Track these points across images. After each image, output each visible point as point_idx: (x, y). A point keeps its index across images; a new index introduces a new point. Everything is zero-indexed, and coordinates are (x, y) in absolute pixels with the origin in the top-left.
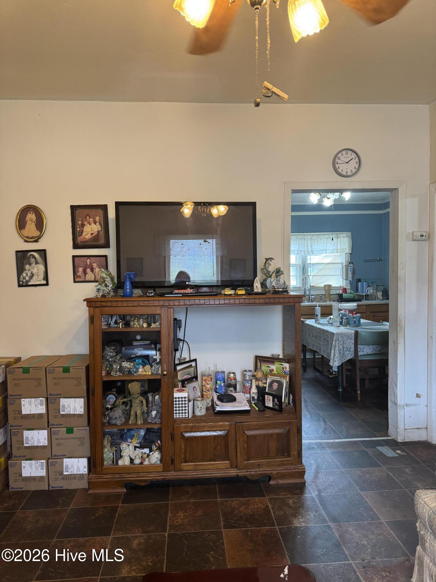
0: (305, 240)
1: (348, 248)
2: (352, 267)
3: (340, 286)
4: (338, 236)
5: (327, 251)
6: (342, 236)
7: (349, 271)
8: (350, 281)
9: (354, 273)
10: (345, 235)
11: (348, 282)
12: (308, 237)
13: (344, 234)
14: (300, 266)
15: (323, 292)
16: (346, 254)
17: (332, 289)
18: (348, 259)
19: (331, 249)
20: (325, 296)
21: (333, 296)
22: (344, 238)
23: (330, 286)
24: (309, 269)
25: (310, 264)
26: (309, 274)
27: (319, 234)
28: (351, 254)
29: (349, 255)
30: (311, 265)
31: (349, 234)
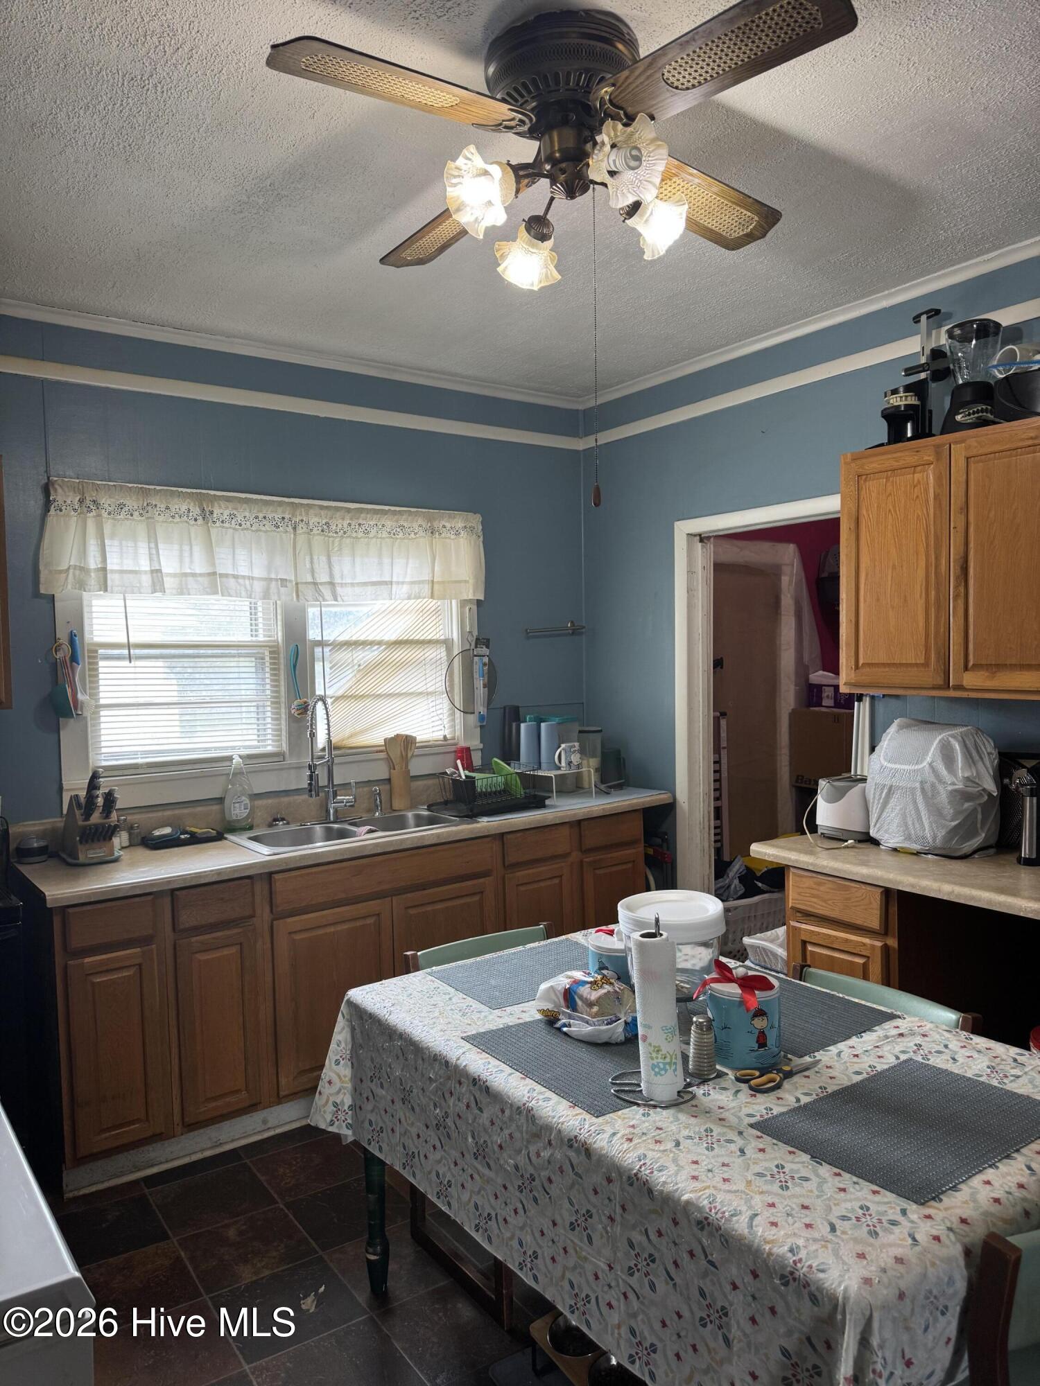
0: (299, 531)
1: (471, 581)
2: (486, 660)
3: (445, 736)
4: (436, 524)
5: (394, 586)
6: (448, 525)
7: (476, 675)
8: (482, 718)
9: (491, 686)
10: (460, 525)
11: (472, 719)
12: (314, 520)
13: (458, 521)
14: (274, 652)
15: (381, 772)
16: (463, 603)
17: (417, 752)
18: (471, 627)
19: (408, 579)
20: (387, 787)
21: (420, 783)
22: (457, 534)
23: (405, 743)
24: (318, 667)
25: (321, 644)
26: (319, 691)
27: (361, 510)
28: (479, 602)
29: (475, 608)
30: (327, 649)
31: (476, 520)
